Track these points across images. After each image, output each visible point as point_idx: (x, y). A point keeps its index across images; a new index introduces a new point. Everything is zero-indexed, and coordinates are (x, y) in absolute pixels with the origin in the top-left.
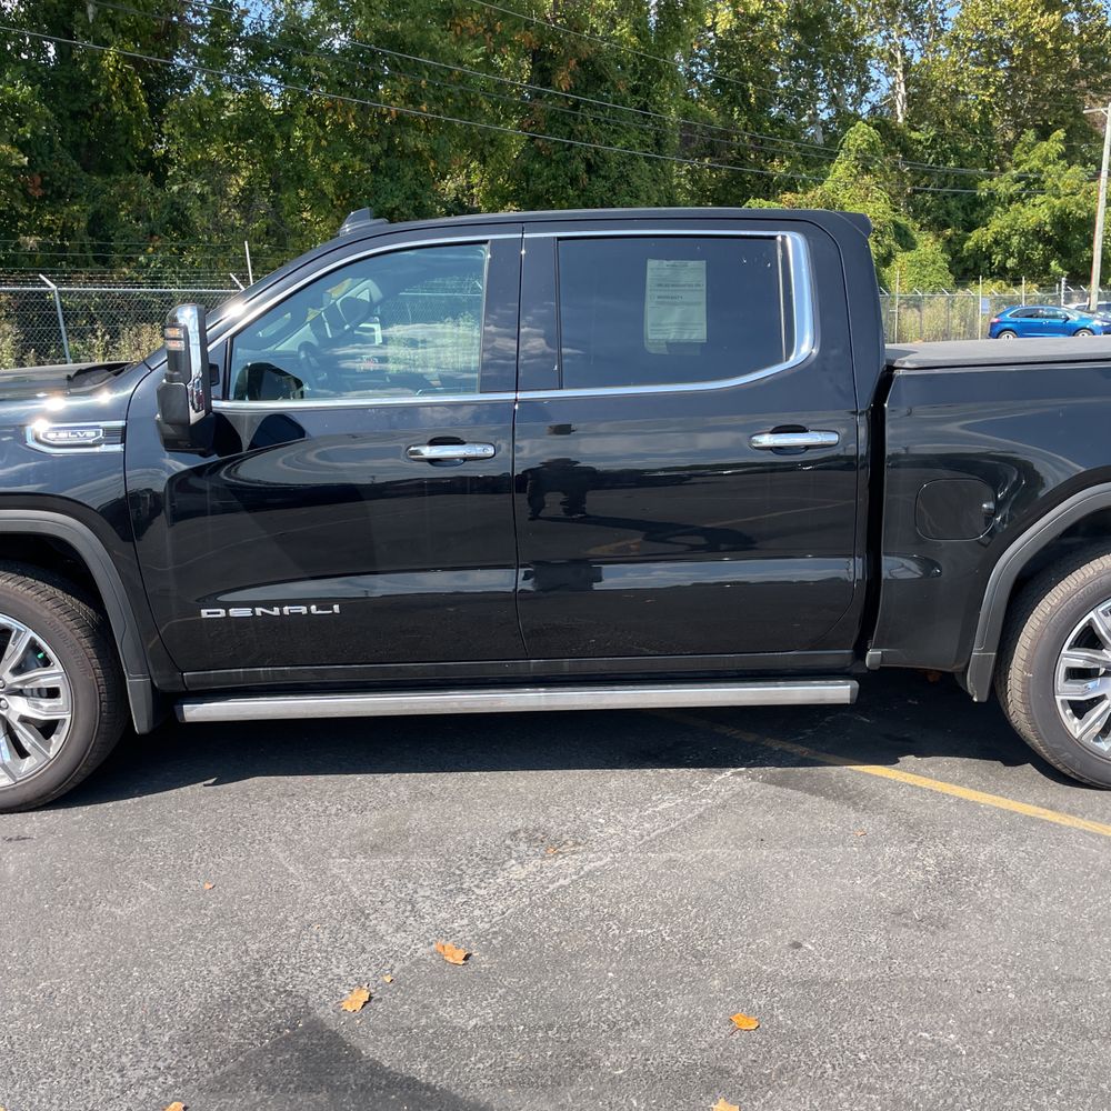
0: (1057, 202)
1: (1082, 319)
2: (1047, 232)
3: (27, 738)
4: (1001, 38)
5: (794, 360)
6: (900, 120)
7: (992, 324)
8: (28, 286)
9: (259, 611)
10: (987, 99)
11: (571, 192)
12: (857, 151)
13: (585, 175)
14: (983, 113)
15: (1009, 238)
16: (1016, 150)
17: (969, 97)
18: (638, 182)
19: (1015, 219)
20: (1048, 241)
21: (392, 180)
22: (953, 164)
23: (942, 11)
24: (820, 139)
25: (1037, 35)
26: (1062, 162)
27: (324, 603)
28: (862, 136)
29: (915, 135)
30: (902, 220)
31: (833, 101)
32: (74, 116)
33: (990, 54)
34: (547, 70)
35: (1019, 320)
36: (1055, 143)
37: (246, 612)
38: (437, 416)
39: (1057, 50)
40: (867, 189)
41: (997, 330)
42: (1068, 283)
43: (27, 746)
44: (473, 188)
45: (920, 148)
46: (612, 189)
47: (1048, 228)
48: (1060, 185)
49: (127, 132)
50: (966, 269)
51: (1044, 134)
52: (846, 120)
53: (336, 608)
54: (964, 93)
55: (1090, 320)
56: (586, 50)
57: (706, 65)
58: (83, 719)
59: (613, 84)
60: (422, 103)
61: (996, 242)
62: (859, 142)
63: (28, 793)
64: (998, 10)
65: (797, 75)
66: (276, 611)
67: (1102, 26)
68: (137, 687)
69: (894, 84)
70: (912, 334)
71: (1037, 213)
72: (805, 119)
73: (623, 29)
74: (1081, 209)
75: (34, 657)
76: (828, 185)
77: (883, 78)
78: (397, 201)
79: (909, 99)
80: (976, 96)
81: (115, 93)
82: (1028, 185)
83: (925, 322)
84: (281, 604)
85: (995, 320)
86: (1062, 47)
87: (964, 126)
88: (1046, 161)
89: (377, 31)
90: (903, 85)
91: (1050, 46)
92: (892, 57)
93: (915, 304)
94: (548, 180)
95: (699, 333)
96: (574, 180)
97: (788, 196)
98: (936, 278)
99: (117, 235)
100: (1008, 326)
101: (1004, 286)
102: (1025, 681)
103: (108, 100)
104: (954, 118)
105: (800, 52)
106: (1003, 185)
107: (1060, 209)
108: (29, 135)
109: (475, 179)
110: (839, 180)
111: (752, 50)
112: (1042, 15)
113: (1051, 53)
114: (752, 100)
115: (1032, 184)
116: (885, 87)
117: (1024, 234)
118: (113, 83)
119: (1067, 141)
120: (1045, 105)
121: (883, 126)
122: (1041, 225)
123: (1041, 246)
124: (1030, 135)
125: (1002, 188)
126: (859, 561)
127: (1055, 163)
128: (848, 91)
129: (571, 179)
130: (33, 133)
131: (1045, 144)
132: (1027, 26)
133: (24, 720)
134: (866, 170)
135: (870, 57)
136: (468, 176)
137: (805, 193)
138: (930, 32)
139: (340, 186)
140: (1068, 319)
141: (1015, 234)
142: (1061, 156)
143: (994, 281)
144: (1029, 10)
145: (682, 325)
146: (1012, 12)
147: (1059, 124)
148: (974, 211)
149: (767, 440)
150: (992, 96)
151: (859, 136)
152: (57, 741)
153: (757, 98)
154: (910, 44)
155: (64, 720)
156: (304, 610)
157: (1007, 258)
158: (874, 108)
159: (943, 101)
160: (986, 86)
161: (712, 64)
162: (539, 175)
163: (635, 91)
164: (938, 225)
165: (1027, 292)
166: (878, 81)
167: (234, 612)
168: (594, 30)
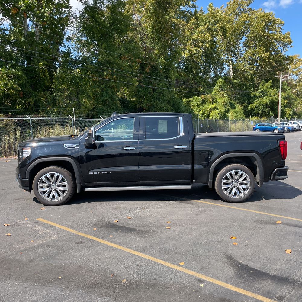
0: (271, 98)
1: (275, 126)
2: (269, 105)
3: (60, 193)
4: (255, 58)
5: (180, 135)
6: (232, 77)
7: (254, 127)
8: (24, 118)
9: (98, 173)
10: (252, 73)
11: (149, 96)
12: (220, 86)
13: (152, 92)
14: (252, 76)
15: (259, 106)
16: (260, 85)
17: (248, 72)
18: (165, 93)
19: (261, 102)
20: (269, 107)
21: (106, 93)
22: (244, 88)
23: (241, 52)
24: (212, 82)
25: (264, 58)
26: (271, 88)
27: (108, 172)
28: (221, 82)
29: (235, 81)
30: (232, 102)
31: (215, 73)
32: (31, 78)
33: (252, 62)
34: (144, 67)
35: (260, 126)
36: (270, 83)
37: (96, 173)
38: (127, 143)
39: (269, 61)
40: (222, 94)
41: (255, 129)
42: (274, 117)
43: (61, 194)
44: (125, 94)
45: (236, 84)
46: (159, 95)
47: (269, 104)
48: (271, 93)
49: (43, 81)
50: (248, 114)
51: (267, 81)
52: (218, 77)
53: (110, 172)
54: (247, 72)
55: (278, 126)
56: (152, 64)
57: (183, 64)
58: (70, 190)
59: (159, 71)
60: (114, 76)
61: (256, 107)
62: (220, 83)
63: (60, 202)
64: (254, 52)
65: (205, 66)
66: (101, 173)
67: (281, 55)
68: (78, 185)
69: (230, 68)
70: (233, 130)
71: (266, 100)
72: (208, 77)
73: (162, 59)
74: (277, 100)
75: (63, 180)
76: (213, 93)
77: (227, 67)
78: (108, 98)
79: (234, 72)
80: (250, 72)
81: (41, 73)
82: (264, 93)
83: (237, 127)
84: (102, 172)
85: (254, 126)
86: (270, 61)
87: (247, 79)
88: (268, 88)
89: (104, 60)
90: (232, 69)
91: (267, 60)
92: (229, 62)
93: (235, 122)
94: (143, 92)
95: (166, 131)
96: (150, 93)
97: (203, 96)
98: (241, 116)
99: (40, 105)
100: (258, 128)
101: (258, 118)
102: (217, 185)
103: (39, 74)
104: (244, 77)
105: (206, 61)
106: (257, 93)
107: (272, 99)
109: (126, 92)
110: (215, 92)
111: (194, 61)
112: (265, 53)
113: (267, 62)
114: (194, 73)
115: (264, 94)
116: (227, 69)
117: (263, 105)
118: (41, 70)
119: (272, 83)
120: (267, 74)
121: (226, 79)
122: (267, 103)
123: (267, 108)
124: (263, 82)
125: (257, 94)
126: (191, 165)
127: (270, 88)
128: (218, 70)
129: (149, 93)
130: (22, 82)
131: (267, 84)
132: (261, 56)
133: (60, 190)
134: (222, 90)
135: (224, 62)
136: (124, 91)
137: (207, 95)
138: (238, 56)
139: (94, 94)
140: (272, 126)
141: (261, 105)
142: (271, 87)
143: (256, 117)
144: (262, 52)
145: (164, 130)
146: (257, 52)
147: (270, 79)
148: (251, 100)
149: (176, 147)
150: (253, 72)
151: (220, 82)
152: (65, 194)
153: (195, 72)
154: (233, 59)
155: (66, 190)
156: (105, 173)
157: (259, 111)
158: (225, 74)
159: (241, 73)
160: (252, 70)
161: (184, 64)
162: (141, 91)
163: (164, 72)
164: (241, 103)
165: (263, 120)
166: (226, 68)
167: (94, 173)
168: (155, 59)
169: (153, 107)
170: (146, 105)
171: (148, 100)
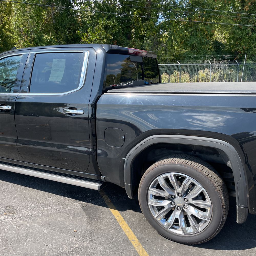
94: (240, 34)
95: (60, 79)
96: (248, 34)
108: (114, 32)
118: (135, 19)
145: (57, 77)
149: (67, 111)
169: (251, 50)
170: (243, 48)
171: (245, 42)
